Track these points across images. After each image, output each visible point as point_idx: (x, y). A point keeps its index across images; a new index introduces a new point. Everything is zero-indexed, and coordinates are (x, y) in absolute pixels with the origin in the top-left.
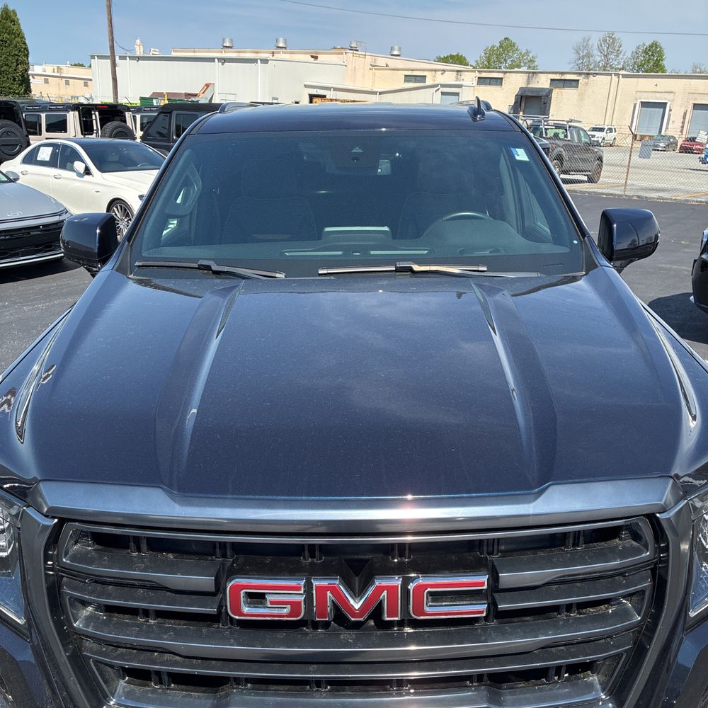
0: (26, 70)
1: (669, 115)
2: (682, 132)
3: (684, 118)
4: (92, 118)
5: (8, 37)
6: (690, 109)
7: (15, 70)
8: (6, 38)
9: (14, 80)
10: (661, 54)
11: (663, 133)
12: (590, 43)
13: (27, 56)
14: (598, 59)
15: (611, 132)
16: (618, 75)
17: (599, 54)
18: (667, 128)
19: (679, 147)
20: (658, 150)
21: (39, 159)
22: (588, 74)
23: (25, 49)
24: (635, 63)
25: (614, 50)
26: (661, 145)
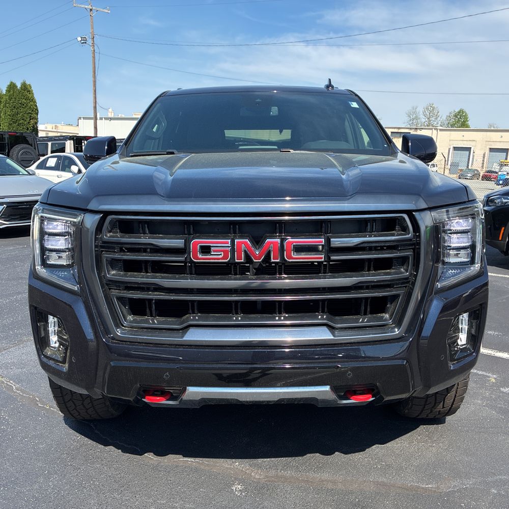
0: (36, 123)
1: (473, 156)
2: (483, 167)
3: (484, 157)
4: (82, 144)
5: (25, 101)
6: (487, 152)
7: (29, 123)
8: (24, 102)
9: (28, 129)
10: (466, 117)
11: (470, 168)
12: (418, 110)
13: (37, 114)
14: (423, 120)
15: (434, 166)
16: (437, 129)
17: (424, 117)
18: (472, 164)
19: (481, 177)
20: (467, 179)
21: (47, 165)
22: (416, 129)
23: (36, 109)
24: (449, 123)
25: (434, 114)
26: (469, 175)
